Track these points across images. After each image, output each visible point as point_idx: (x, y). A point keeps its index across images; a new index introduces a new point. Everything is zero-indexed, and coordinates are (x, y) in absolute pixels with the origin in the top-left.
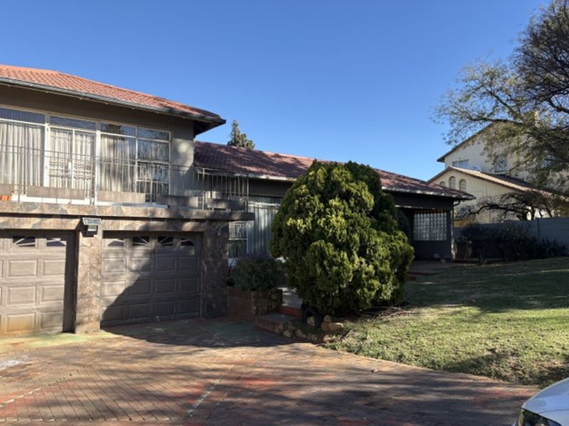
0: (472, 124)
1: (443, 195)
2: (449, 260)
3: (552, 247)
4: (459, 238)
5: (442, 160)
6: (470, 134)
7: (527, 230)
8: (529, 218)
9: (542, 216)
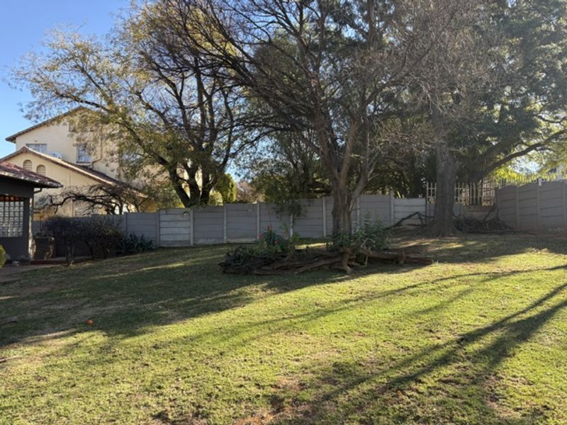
1: (23, 178)
3: (139, 242)
4: (38, 234)
5: (12, 139)
7: (118, 224)
8: (117, 212)
9: (129, 210)
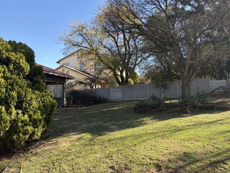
0: (73, 47)
1: (62, 76)
2: (63, 107)
3: (102, 99)
4: (67, 96)
5: (58, 62)
6: (72, 51)
7: (95, 93)
8: (94, 88)
9: (98, 87)
